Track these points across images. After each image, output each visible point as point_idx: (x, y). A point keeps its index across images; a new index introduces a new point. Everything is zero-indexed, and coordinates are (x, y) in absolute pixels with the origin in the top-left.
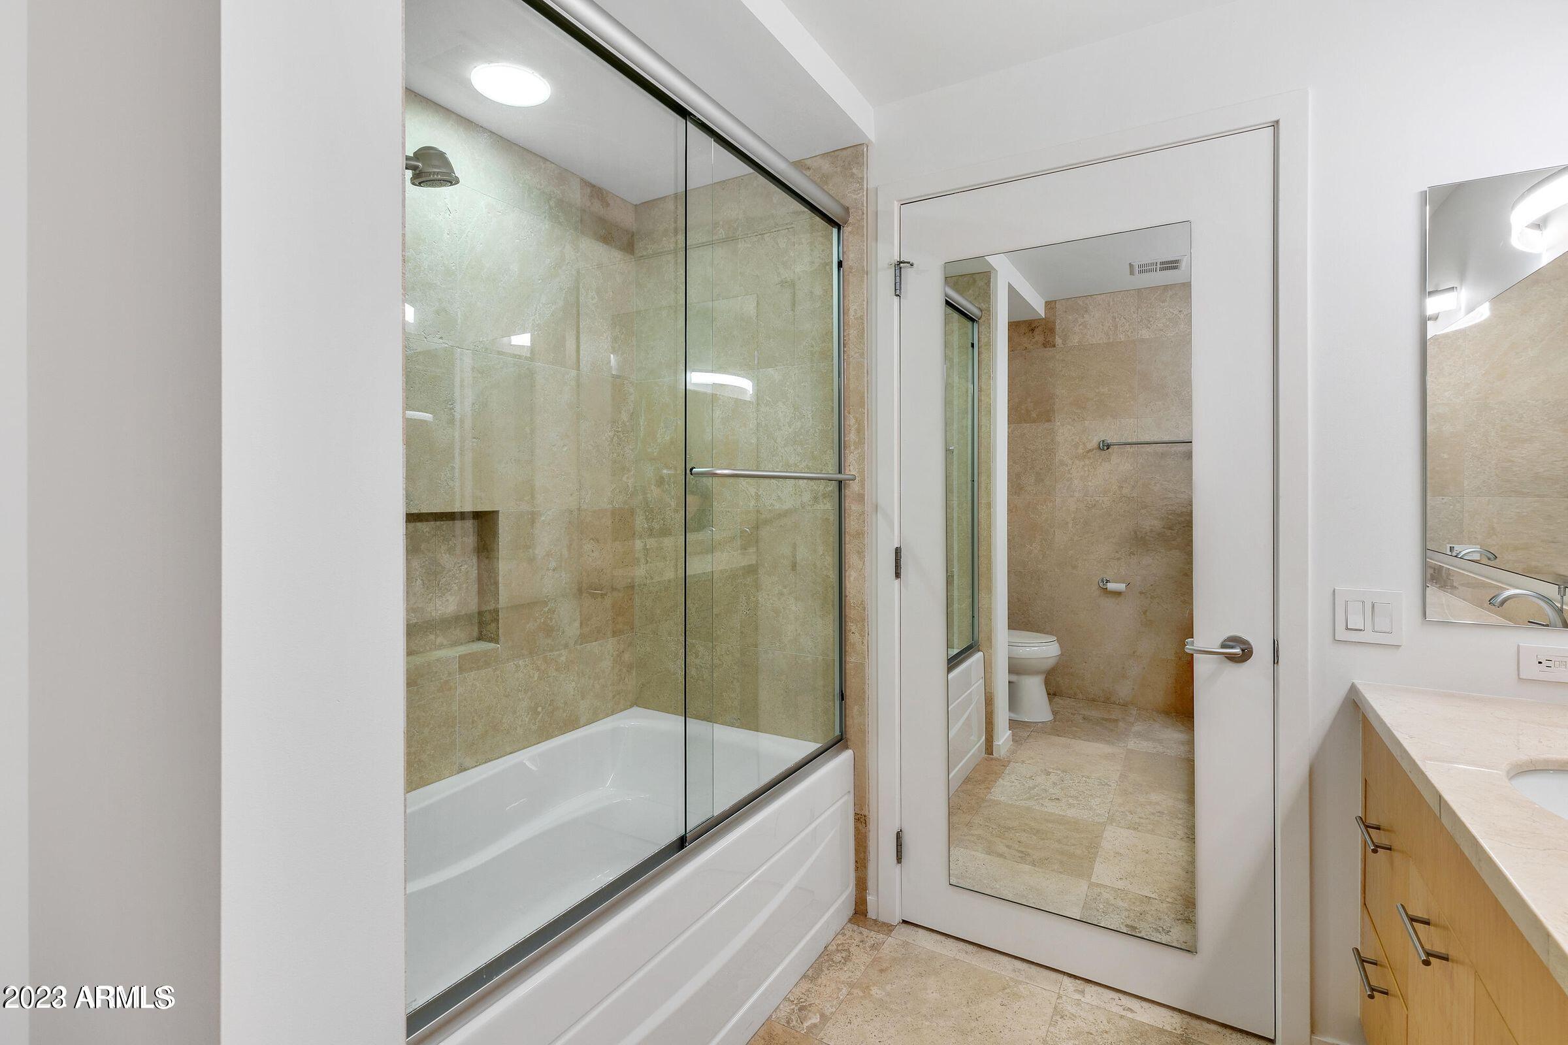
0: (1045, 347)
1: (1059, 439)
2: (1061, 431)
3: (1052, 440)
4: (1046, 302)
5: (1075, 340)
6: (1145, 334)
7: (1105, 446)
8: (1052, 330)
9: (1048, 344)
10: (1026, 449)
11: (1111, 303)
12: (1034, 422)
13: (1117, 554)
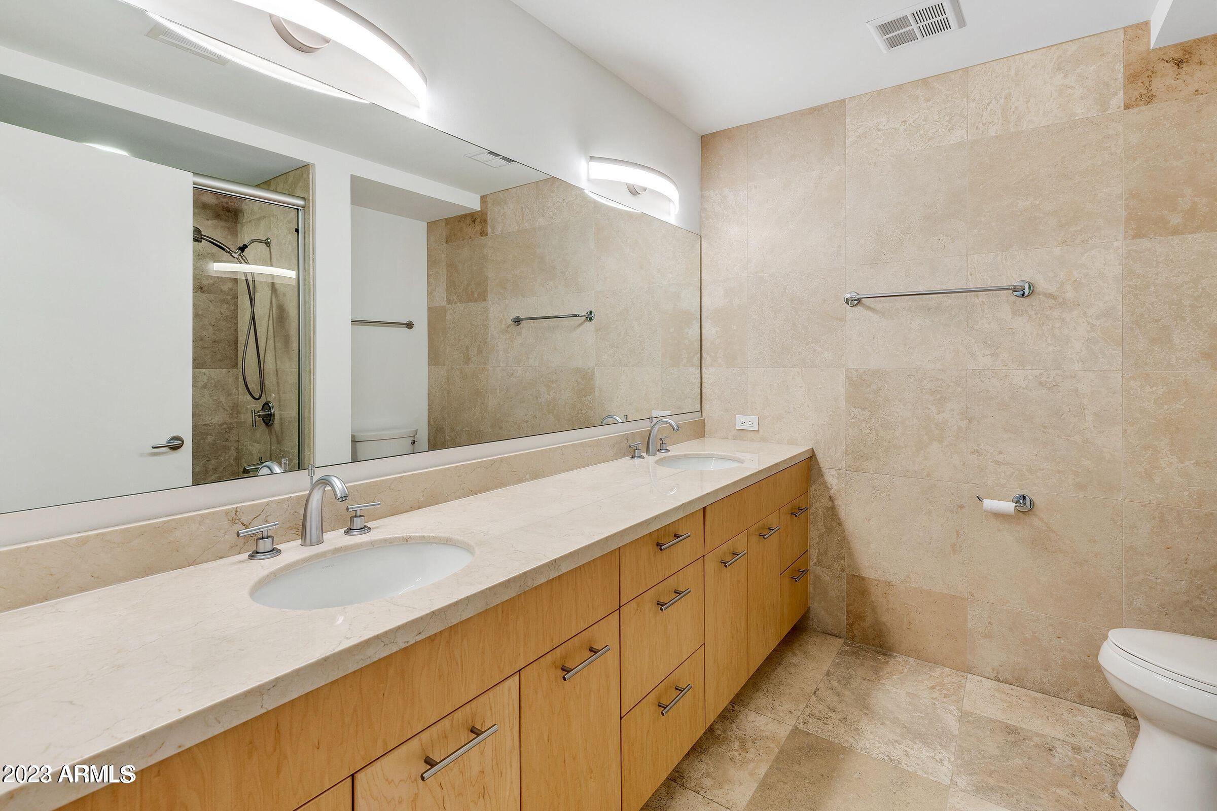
0: (482, 236)
1: (491, 316)
2: (492, 309)
3: (487, 317)
4: (481, 197)
5: (499, 229)
6: (541, 222)
7: (518, 321)
8: (485, 221)
9: (483, 233)
10: (472, 325)
11: (520, 195)
12: (476, 301)
13: (526, 417)
